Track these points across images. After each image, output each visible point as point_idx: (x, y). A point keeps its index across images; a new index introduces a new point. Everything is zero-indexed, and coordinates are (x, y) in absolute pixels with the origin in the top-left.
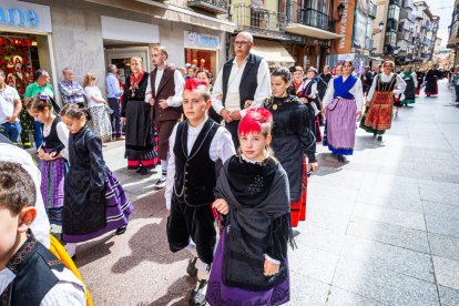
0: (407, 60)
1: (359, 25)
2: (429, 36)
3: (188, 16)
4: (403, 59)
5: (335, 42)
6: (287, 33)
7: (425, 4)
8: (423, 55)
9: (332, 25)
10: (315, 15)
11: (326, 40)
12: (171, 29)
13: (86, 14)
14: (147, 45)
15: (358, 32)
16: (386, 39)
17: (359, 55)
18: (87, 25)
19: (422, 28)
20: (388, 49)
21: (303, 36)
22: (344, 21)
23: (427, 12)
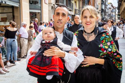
7: (111, 4)
19: (111, 11)
23: (112, 6)
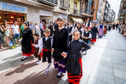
0: (108, 22)
1: (98, 14)
2: (113, 17)
3: (59, 11)
4: (107, 22)
5: (93, 17)
6: (82, 15)
7: (113, 10)
8: (112, 21)
9: (92, 14)
10: (88, 11)
11: (91, 17)
12: (56, 13)
13: (36, 9)
14: (50, 17)
15: (98, 15)
16: (104, 17)
17: (98, 21)
18: (36, 12)
19: (112, 15)
20: (104, 19)
21: (85, 16)
22: (94, 13)
23: (113, 12)
